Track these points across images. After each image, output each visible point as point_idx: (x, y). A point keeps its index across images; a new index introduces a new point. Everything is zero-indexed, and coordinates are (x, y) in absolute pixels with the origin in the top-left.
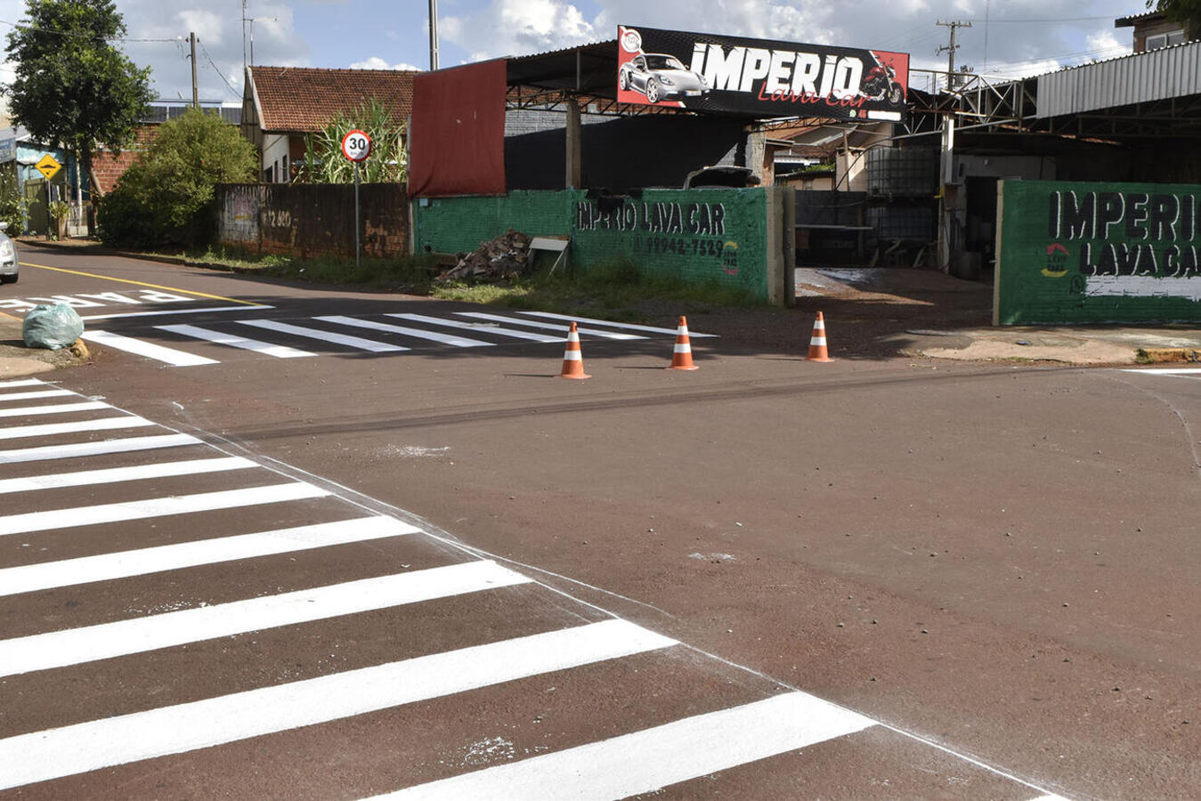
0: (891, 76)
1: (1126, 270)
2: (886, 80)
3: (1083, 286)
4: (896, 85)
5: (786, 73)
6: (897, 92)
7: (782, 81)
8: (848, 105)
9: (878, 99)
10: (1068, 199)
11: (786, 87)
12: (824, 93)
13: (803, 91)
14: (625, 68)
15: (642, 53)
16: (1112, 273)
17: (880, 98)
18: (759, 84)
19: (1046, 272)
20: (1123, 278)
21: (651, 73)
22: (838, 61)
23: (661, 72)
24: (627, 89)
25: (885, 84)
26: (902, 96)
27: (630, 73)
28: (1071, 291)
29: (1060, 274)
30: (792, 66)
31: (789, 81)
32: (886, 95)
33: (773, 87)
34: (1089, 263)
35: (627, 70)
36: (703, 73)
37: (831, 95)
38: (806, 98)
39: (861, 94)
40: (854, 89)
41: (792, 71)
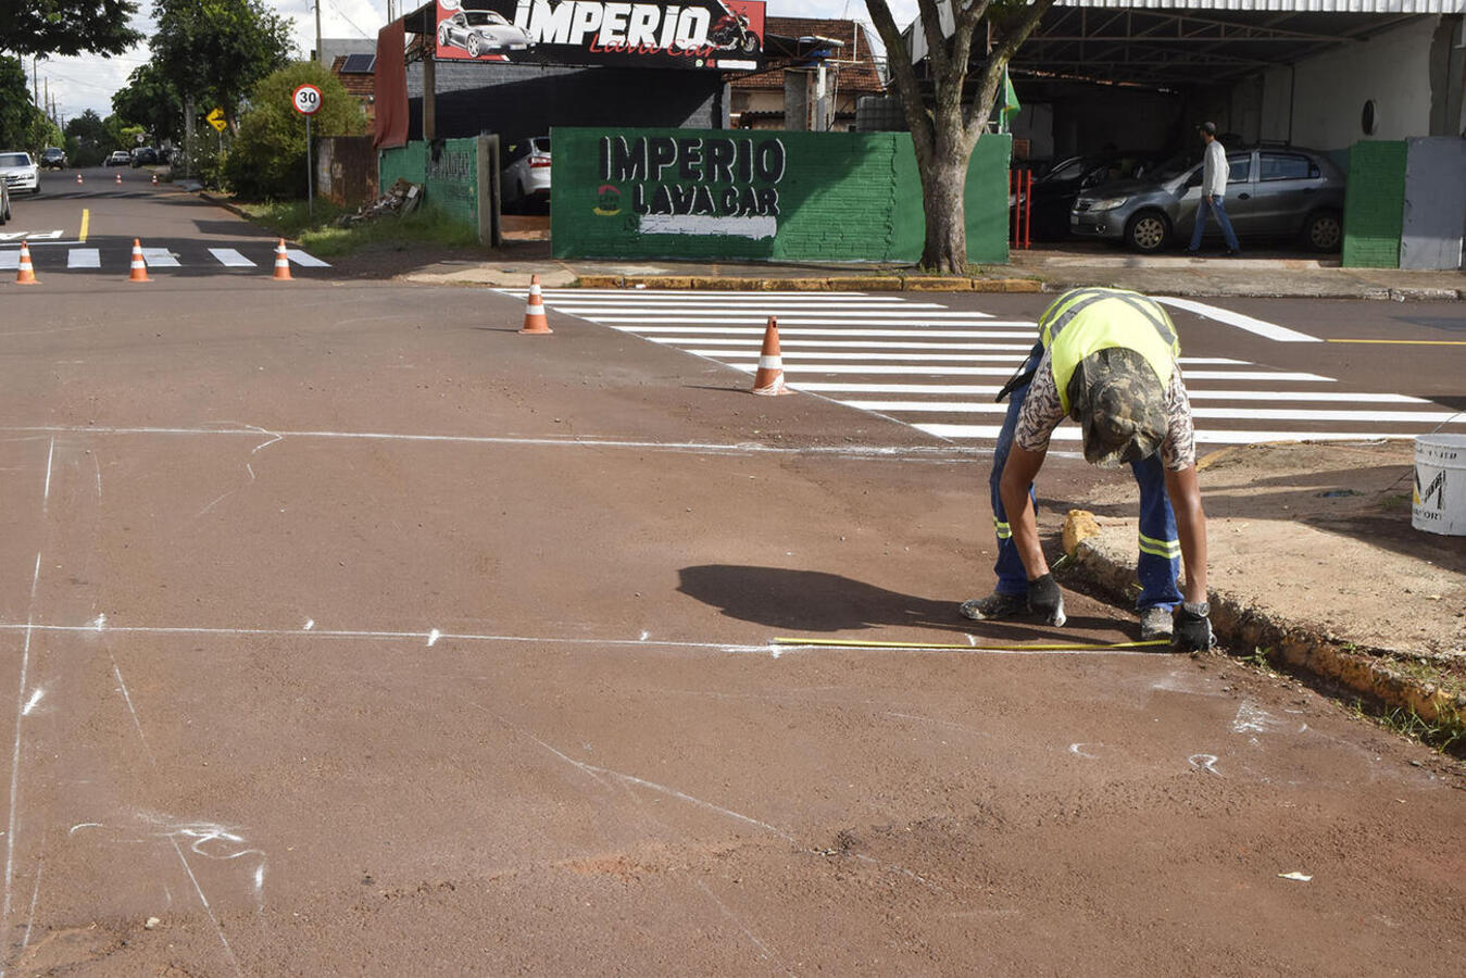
0: (745, 24)
1: (682, 209)
2: (738, 28)
3: (637, 224)
4: (749, 34)
5: (621, 25)
6: (752, 41)
7: (616, 32)
8: (693, 55)
9: (729, 48)
10: (618, 145)
11: (622, 39)
12: (666, 43)
13: (641, 42)
14: (444, 25)
15: (462, 10)
16: (668, 211)
17: (732, 46)
18: (590, 37)
19: (598, 211)
20: (678, 217)
21: (472, 29)
22: (681, 11)
23: (482, 28)
24: (446, 44)
25: (737, 33)
26: (758, 44)
27: (449, 30)
28: (625, 229)
29: (612, 213)
30: (628, 18)
31: (625, 32)
32: (738, 43)
33: (606, 39)
34: (642, 202)
35: (446, 27)
36: (528, 27)
37: (674, 45)
38: (644, 48)
39: (709, 43)
40: (701, 38)
41: (628, 23)
